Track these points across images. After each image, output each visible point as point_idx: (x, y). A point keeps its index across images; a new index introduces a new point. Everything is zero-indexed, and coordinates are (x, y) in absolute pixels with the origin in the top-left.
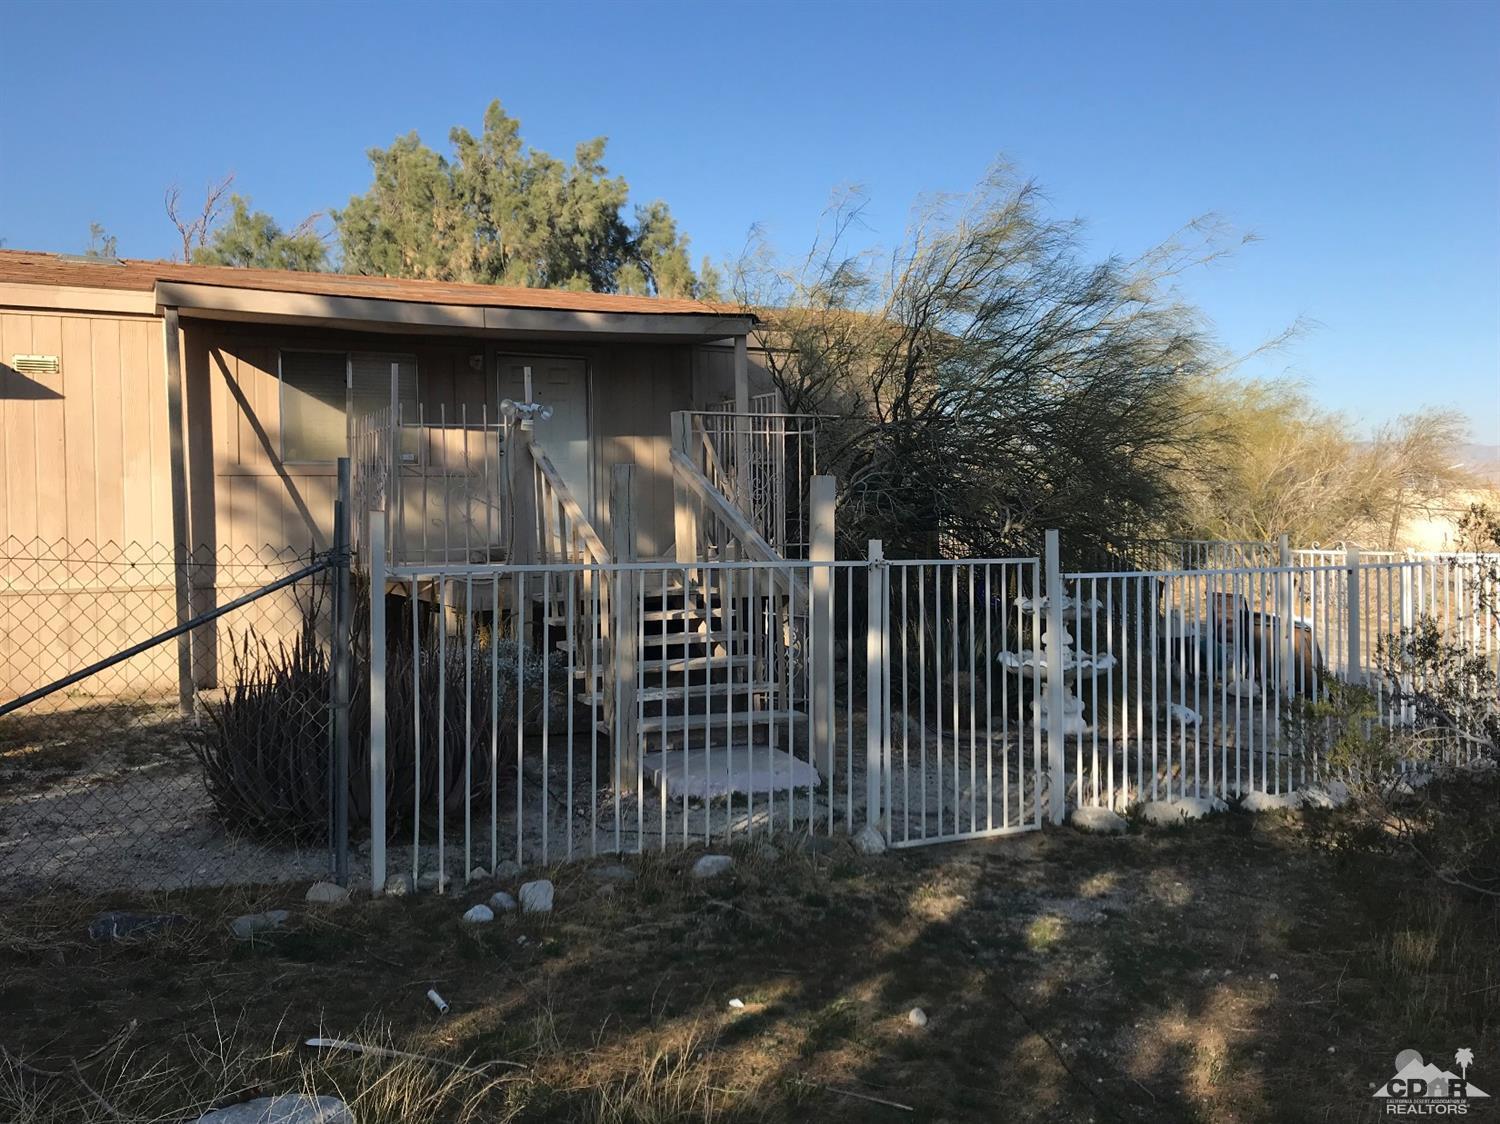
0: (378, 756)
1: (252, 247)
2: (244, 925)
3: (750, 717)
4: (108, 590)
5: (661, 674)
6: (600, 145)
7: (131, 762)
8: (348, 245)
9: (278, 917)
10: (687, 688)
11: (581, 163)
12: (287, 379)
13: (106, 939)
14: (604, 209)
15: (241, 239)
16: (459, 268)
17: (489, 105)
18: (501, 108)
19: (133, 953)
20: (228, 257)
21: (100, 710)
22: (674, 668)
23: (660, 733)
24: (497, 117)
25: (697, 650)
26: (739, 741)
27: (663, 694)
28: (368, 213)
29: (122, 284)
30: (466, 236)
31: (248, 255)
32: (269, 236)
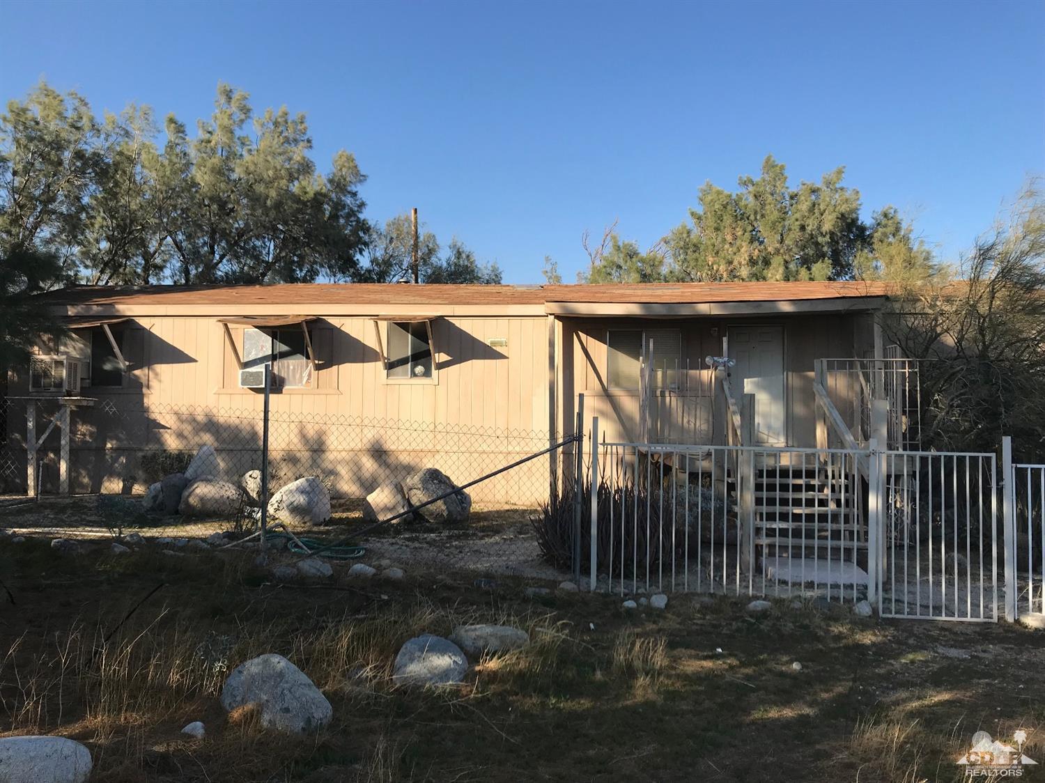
0: (594, 531)
1: (621, 262)
2: (530, 591)
3: (842, 544)
4: (492, 452)
5: (788, 514)
6: (840, 172)
7: (520, 533)
8: (675, 256)
9: (545, 591)
10: (804, 523)
11: (828, 187)
12: (611, 345)
13: (479, 586)
14: (843, 217)
15: (616, 259)
16: (740, 264)
17: (765, 157)
18: (772, 159)
19: (488, 593)
20: (609, 270)
21: (516, 511)
22: (795, 511)
23: (775, 546)
24: (770, 165)
25: (823, 503)
26: (835, 557)
27: (778, 525)
28: (685, 235)
29: (537, 301)
30: (744, 244)
31: (620, 267)
32: (632, 255)
